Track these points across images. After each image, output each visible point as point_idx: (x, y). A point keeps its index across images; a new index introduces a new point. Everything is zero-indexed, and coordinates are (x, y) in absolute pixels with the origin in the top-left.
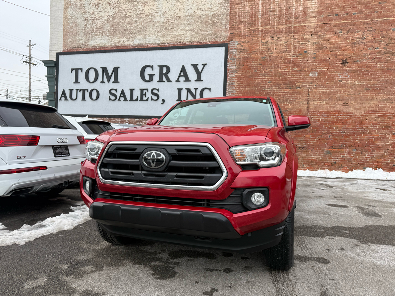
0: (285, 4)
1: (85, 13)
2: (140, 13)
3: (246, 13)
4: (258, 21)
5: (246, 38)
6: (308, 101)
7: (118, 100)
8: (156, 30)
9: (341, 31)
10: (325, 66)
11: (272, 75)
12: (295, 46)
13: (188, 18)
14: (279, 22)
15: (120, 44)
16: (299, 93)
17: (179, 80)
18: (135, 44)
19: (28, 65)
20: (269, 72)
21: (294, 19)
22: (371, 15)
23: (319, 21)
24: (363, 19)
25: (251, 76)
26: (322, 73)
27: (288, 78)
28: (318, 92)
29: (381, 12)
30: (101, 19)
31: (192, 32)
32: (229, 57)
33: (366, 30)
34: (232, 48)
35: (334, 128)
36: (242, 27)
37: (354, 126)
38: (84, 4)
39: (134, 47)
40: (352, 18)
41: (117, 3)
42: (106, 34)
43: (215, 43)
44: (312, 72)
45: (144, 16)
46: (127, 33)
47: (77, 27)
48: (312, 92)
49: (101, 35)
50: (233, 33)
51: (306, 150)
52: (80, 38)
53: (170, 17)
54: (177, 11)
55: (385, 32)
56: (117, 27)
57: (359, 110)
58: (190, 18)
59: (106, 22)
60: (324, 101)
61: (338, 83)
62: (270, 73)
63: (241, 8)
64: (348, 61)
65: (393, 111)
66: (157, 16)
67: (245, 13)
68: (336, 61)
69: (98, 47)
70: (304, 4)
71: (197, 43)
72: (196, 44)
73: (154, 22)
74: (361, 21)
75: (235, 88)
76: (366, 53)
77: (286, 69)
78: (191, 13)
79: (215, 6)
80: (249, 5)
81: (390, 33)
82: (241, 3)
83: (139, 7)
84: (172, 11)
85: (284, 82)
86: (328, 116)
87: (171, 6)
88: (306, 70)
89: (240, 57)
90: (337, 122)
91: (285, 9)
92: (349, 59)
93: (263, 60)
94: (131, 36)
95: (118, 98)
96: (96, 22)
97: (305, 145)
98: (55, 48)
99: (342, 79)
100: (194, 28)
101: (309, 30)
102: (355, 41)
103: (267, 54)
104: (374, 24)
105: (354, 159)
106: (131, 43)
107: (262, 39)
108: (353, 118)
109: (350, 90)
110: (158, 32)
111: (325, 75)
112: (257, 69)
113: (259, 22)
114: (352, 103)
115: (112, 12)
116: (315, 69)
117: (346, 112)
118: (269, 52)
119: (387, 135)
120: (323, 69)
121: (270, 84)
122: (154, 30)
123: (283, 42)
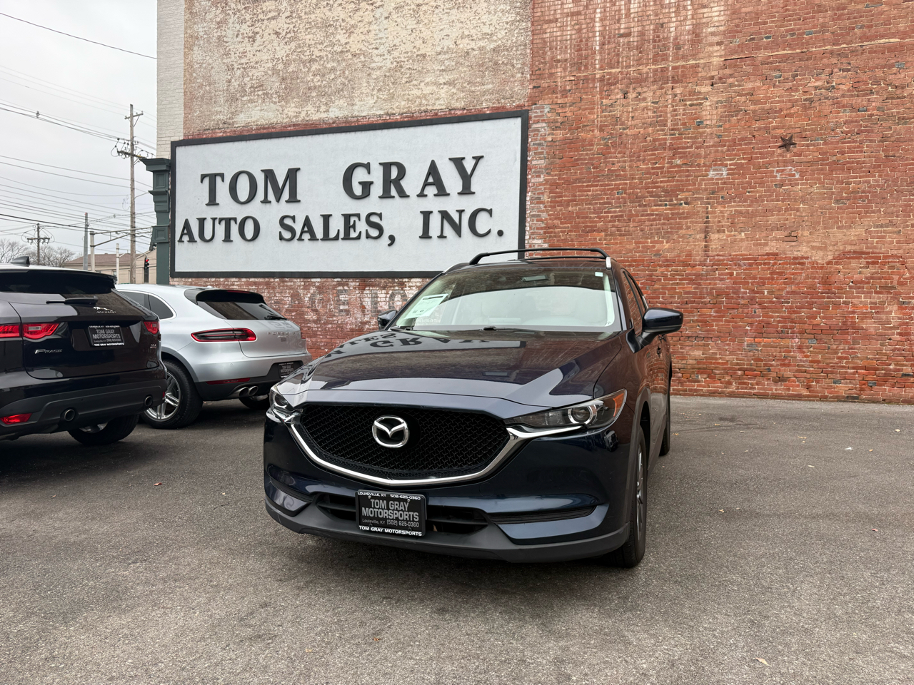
0: (652, 17)
1: (227, 54)
2: (340, 50)
3: (567, 40)
4: (593, 58)
5: (566, 97)
6: (706, 232)
7: (298, 240)
8: (374, 87)
10: (744, 154)
11: (625, 177)
13: (441, 57)
14: (641, 58)
15: (300, 119)
16: (685, 215)
17: (425, 193)
18: (332, 118)
19: (129, 159)
20: (618, 170)
21: (673, 50)
22: (848, 34)
23: (729, 52)
24: (829, 45)
25: (579, 180)
26: (738, 170)
27: (661, 182)
28: (728, 212)
29: (871, 26)
30: (261, 66)
31: (450, 88)
32: (530, 140)
33: (836, 70)
34: (536, 119)
35: (766, 293)
36: (559, 71)
37: (810, 288)
38: (225, 36)
39: (330, 124)
40: (803, 44)
41: (294, 31)
42: (270, 99)
43: (500, 111)
44: (713, 168)
45: (350, 56)
46: (314, 94)
47: (212, 86)
48: (714, 212)
49: (260, 101)
50: (540, 87)
51: (703, 342)
52: (219, 109)
53: (405, 58)
54: (418, 43)
55: (879, 73)
56: (294, 82)
57: (821, 250)
58: (447, 56)
59: (270, 72)
60: (742, 231)
61: (775, 191)
62: (622, 173)
63: (555, 30)
64: (796, 140)
65: (901, 251)
66: (377, 55)
67: (565, 42)
68: (769, 142)
69: (254, 127)
70: (695, 17)
71: (461, 112)
72: (459, 113)
73: (369, 68)
74: (823, 48)
75: (545, 207)
76: (837, 122)
77: (656, 163)
78: (448, 47)
79: (500, 30)
80: (573, 23)
81: (892, 74)
82: (556, 20)
83: (338, 37)
84: (409, 43)
85: (652, 192)
86: (750, 265)
87: (405, 32)
88: (702, 165)
89: (555, 138)
90: (773, 279)
91: (653, 30)
92: (797, 137)
93: (606, 145)
94: (324, 100)
95: (298, 236)
96: (250, 74)
97: (701, 330)
98: (167, 132)
99: (781, 181)
100: (454, 78)
101: (705, 74)
102: (812, 94)
103: (614, 130)
104: (854, 54)
105: (811, 362)
106: (323, 115)
107: (602, 98)
108: (808, 268)
109: (801, 206)
110: (379, 90)
111: (744, 174)
112: (592, 165)
113: (596, 60)
114: (805, 235)
115: (283, 51)
116: (720, 161)
117: (792, 256)
118: (617, 125)
119: (887, 307)
120: (738, 159)
121: (620, 196)
122: (370, 86)
123: (649, 104)
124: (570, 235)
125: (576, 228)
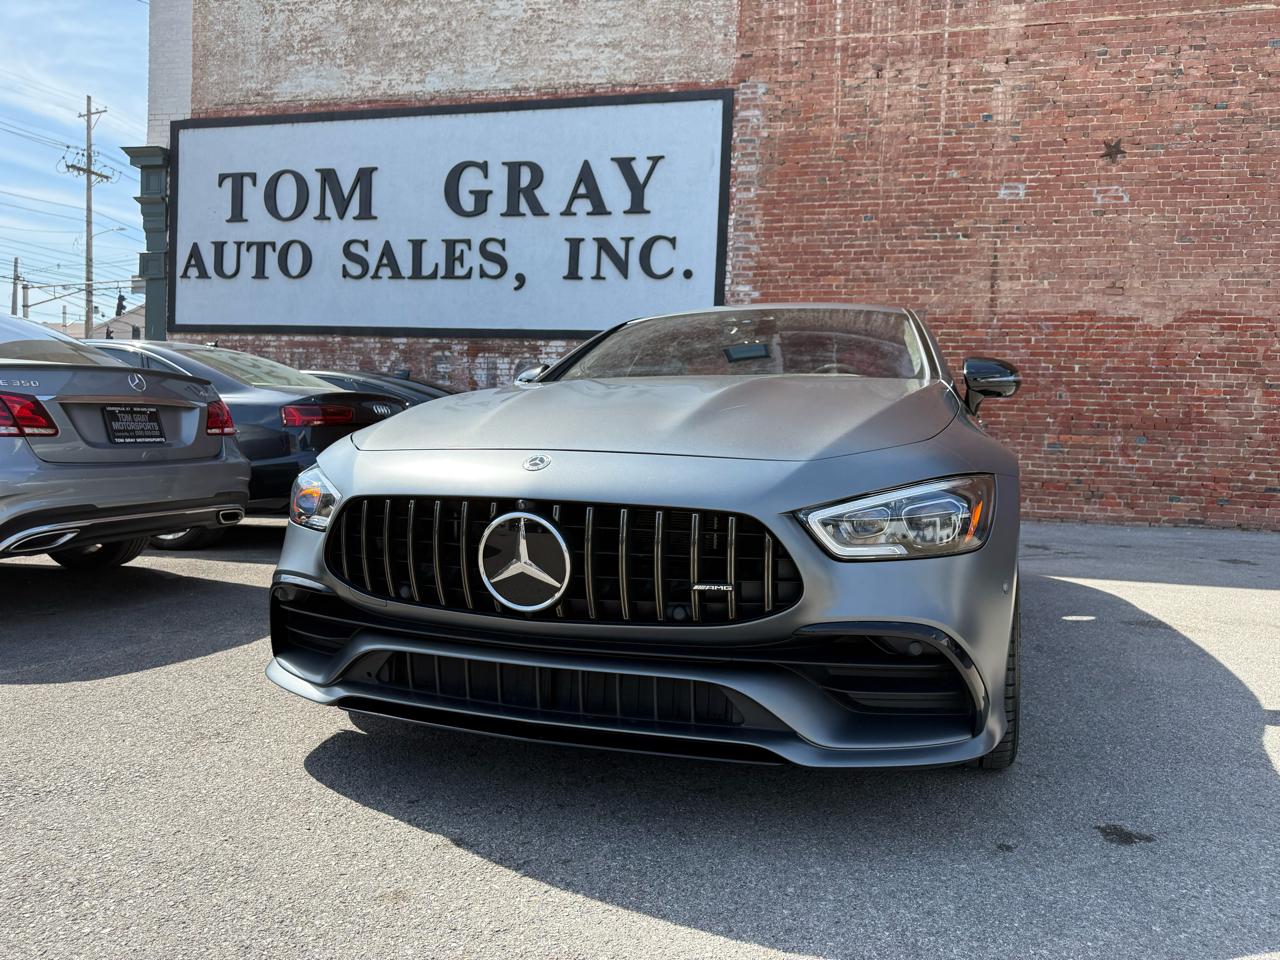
4: (832, 15)
5: (791, 72)
6: (993, 279)
7: (372, 278)
8: (496, 46)
9: (1102, 49)
10: (1051, 165)
11: (875, 195)
12: (952, 98)
13: (602, 5)
14: (903, 18)
15: (379, 92)
16: (963, 253)
18: (430, 93)
20: (866, 184)
21: (951, 8)
23: (1034, 14)
24: (1176, 10)
25: (810, 197)
26: (1041, 189)
27: (930, 203)
28: (1026, 251)
30: (318, 8)
31: (615, 52)
32: (735, 135)
34: (745, 104)
35: (1077, 370)
36: (781, 34)
37: (1140, 363)
39: (426, 100)
40: (1139, 7)
42: (332, 60)
43: (690, 89)
44: (1006, 184)
46: (402, 55)
47: (239, 37)
48: (1006, 250)
49: (316, 63)
50: (751, 55)
52: (249, 73)
53: (545, 3)
55: (1246, 53)
56: (370, 35)
57: (1157, 307)
58: (610, 4)
59: (332, 19)
60: (1044, 278)
61: (1093, 220)
62: (872, 188)
64: (1124, 147)
65: (1269, 312)
68: (1087, 149)
69: (306, 103)
71: (631, 89)
72: (627, 90)
73: (490, 18)
74: (1168, 14)
75: (757, 236)
76: (1185, 122)
77: (922, 176)
81: (1263, 56)
85: (916, 218)
86: (1056, 327)
88: (989, 179)
89: (772, 133)
90: (1087, 348)
92: (1128, 142)
93: (849, 145)
94: (417, 64)
95: (372, 271)
96: (301, 20)
98: (166, 107)
99: (1104, 206)
100: (621, 37)
101: (998, 45)
102: (1150, 81)
103: (861, 123)
104: (1212, 24)
105: (1139, 469)
106: (416, 88)
107: (844, 76)
108: (1138, 335)
109: (1131, 243)
110: (504, 52)
111: (1050, 195)
112: (828, 174)
113: (835, 19)
114: (1136, 285)
116: (1016, 174)
117: (1115, 316)
118: (866, 117)
119: (1247, 392)
120: (1042, 173)
121: (869, 222)
122: (490, 45)
123: (914, 86)
124: (793, 280)
125: (802, 268)
